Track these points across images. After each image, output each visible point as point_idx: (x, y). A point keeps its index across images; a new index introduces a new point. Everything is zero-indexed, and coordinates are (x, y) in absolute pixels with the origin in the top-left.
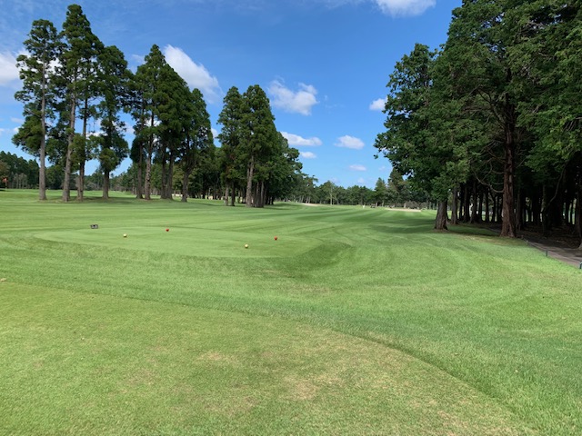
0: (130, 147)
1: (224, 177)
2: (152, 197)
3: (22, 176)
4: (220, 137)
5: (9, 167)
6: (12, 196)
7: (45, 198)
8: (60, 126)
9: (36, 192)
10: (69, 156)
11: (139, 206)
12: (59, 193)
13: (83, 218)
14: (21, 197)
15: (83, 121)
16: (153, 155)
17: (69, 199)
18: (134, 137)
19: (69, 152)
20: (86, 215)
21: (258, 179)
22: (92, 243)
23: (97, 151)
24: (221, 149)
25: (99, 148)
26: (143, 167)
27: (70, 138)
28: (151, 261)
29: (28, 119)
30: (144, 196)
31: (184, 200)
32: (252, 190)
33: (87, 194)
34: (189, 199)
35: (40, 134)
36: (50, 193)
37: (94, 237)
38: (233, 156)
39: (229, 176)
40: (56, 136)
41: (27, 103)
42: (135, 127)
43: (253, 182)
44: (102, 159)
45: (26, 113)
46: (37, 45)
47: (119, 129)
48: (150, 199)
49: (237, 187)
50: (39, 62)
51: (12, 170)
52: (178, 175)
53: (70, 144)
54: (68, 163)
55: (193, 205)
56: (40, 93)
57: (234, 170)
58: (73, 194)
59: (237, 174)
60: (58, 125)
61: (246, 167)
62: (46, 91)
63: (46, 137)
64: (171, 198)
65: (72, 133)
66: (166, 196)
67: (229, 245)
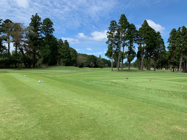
0: (137, 54)
1: (170, 62)
2: (143, 69)
3: (107, 64)
4: (168, 47)
5: (104, 62)
6: (105, 70)
7: (113, 70)
8: (117, 50)
9: (110, 69)
10: (119, 58)
11: (139, 72)
12: (116, 69)
13: (123, 76)
14: (107, 70)
15: (123, 47)
16: (144, 56)
17: (119, 70)
18: (138, 50)
19: (119, 57)
20: (124, 75)
21: (185, 61)
22: (127, 84)
23: (127, 56)
24: (169, 52)
25: (127, 55)
26: (141, 60)
27: (119, 53)
28: (146, 90)
29: (109, 49)
30: (141, 69)
31: (155, 70)
32: (182, 65)
33: (124, 69)
34: (156, 70)
35: (112, 53)
36: (114, 69)
37: (127, 82)
38: (174, 54)
39: (172, 61)
40: (116, 53)
41: (109, 44)
42: (138, 48)
43: (182, 63)
44: (128, 58)
45: (108, 47)
46: (111, 28)
47: (133, 49)
48: (143, 70)
49: (175, 65)
50: (112, 32)
51: (104, 63)
52: (152, 62)
53: (119, 54)
54: (119, 60)
55: (158, 72)
56: (112, 41)
57: (174, 59)
58: (120, 69)
59: (175, 60)
60: (116, 49)
61: (179, 57)
62: (113, 40)
63: (113, 53)
64: (150, 69)
65: (120, 51)
66: (148, 69)
67: (175, 87)
